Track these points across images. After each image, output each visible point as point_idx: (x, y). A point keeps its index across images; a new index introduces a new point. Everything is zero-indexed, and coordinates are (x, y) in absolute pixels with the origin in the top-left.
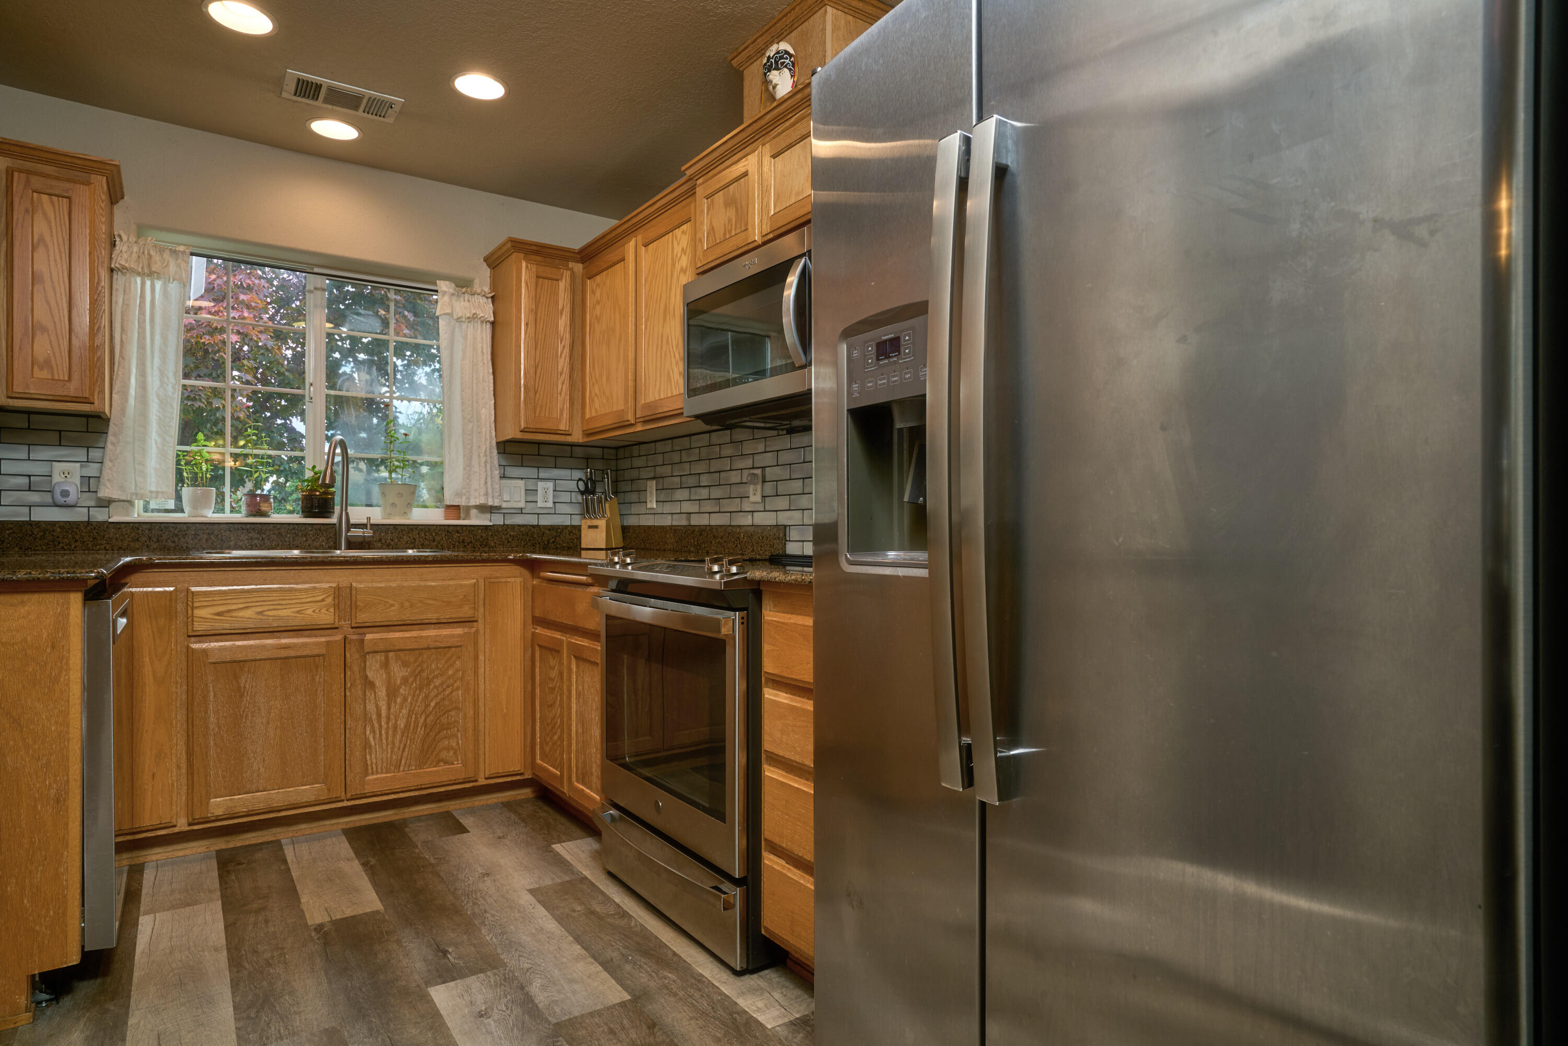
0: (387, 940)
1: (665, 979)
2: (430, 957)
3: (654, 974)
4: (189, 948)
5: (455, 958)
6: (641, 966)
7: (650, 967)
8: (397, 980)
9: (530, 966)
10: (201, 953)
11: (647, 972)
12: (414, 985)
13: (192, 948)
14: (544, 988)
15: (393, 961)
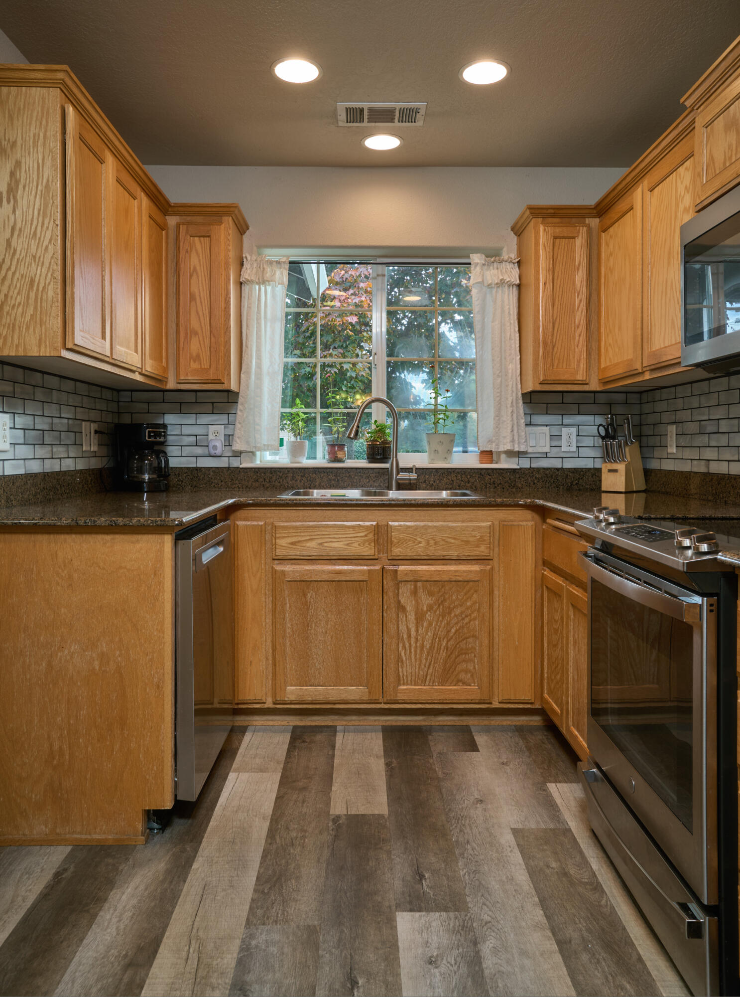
0: (381, 848)
1: (622, 989)
2: (409, 878)
3: (610, 978)
4: (248, 811)
5: (428, 886)
6: (598, 962)
7: (609, 966)
8: (375, 894)
9: (489, 919)
10: (254, 817)
11: (604, 972)
12: (387, 904)
13: (250, 812)
14: (495, 951)
15: (379, 872)
